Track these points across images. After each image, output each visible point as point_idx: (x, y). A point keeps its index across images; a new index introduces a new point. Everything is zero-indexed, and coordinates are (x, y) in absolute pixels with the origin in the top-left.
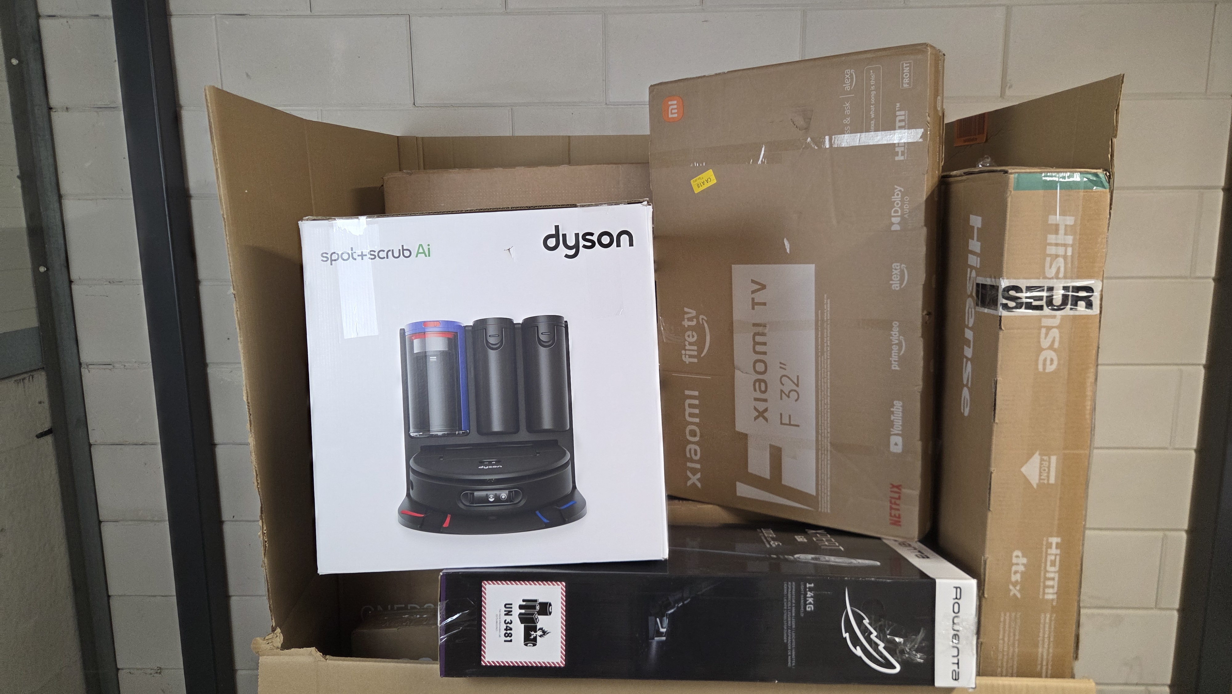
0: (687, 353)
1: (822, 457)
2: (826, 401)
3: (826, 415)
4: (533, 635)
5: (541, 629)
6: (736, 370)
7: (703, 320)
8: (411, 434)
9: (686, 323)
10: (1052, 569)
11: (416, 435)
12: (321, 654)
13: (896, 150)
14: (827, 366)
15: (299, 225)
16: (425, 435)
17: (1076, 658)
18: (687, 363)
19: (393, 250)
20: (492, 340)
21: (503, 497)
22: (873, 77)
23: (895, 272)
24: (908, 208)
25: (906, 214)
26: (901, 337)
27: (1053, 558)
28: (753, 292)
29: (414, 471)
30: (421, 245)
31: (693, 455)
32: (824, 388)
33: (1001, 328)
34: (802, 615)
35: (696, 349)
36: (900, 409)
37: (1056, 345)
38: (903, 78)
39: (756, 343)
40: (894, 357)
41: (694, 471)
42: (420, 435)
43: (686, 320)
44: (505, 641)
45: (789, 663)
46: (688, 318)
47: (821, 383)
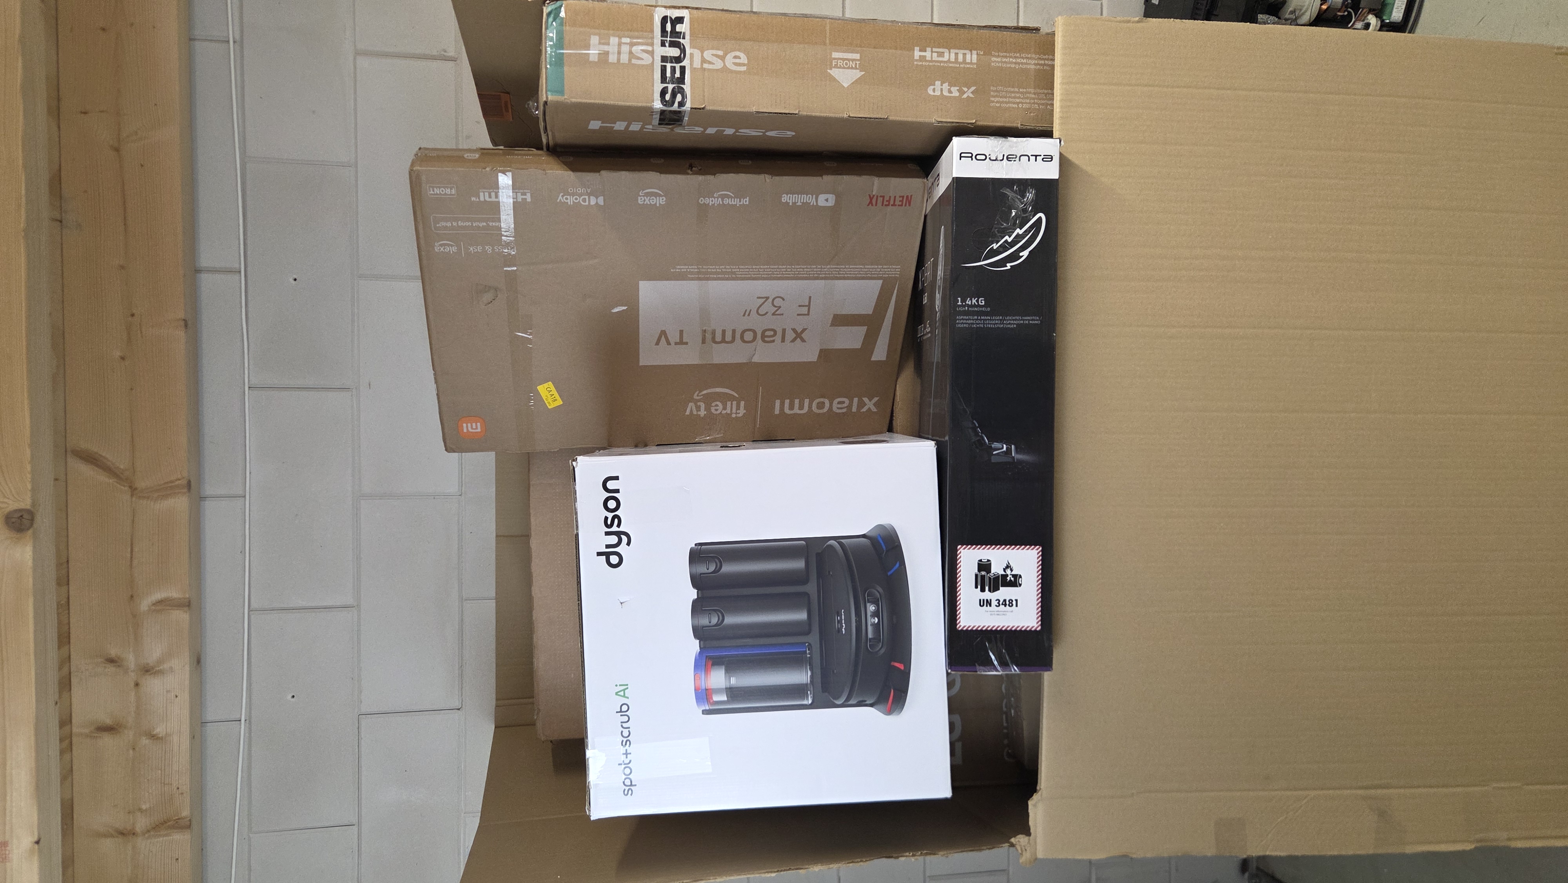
0: (735, 412)
1: (843, 274)
2: (783, 270)
3: (798, 270)
4: (1010, 578)
5: (1004, 570)
6: (753, 361)
7: (699, 395)
8: (810, 702)
9: (703, 413)
10: (946, 55)
11: (811, 697)
12: (1035, 794)
13: (521, 200)
14: (746, 268)
15: (594, 819)
16: (810, 688)
17: (1037, 30)
18: (745, 411)
19: (622, 722)
20: (715, 620)
21: (874, 608)
22: (444, 224)
23: (647, 202)
24: (580, 189)
25: (586, 190)
26: (715, 196)
27: (935, 55)
28: (669, 343)
29: (848, 699)
30: (617, 694)
31: (845, 405)
32: (770, 271)
33: (703, 108)
34: (989, 309)
35: (730, 402)
36: (790, 197)
37: (720, 53)
38: (445, 194)
39: (723, 341)
40: (736, 202)
41: (861, 404)
42: (811, 694)
43: (699, 413)
44: (1017, 606)
45: (1036, 322)
46: (697, 411)
47: (764, 274)
